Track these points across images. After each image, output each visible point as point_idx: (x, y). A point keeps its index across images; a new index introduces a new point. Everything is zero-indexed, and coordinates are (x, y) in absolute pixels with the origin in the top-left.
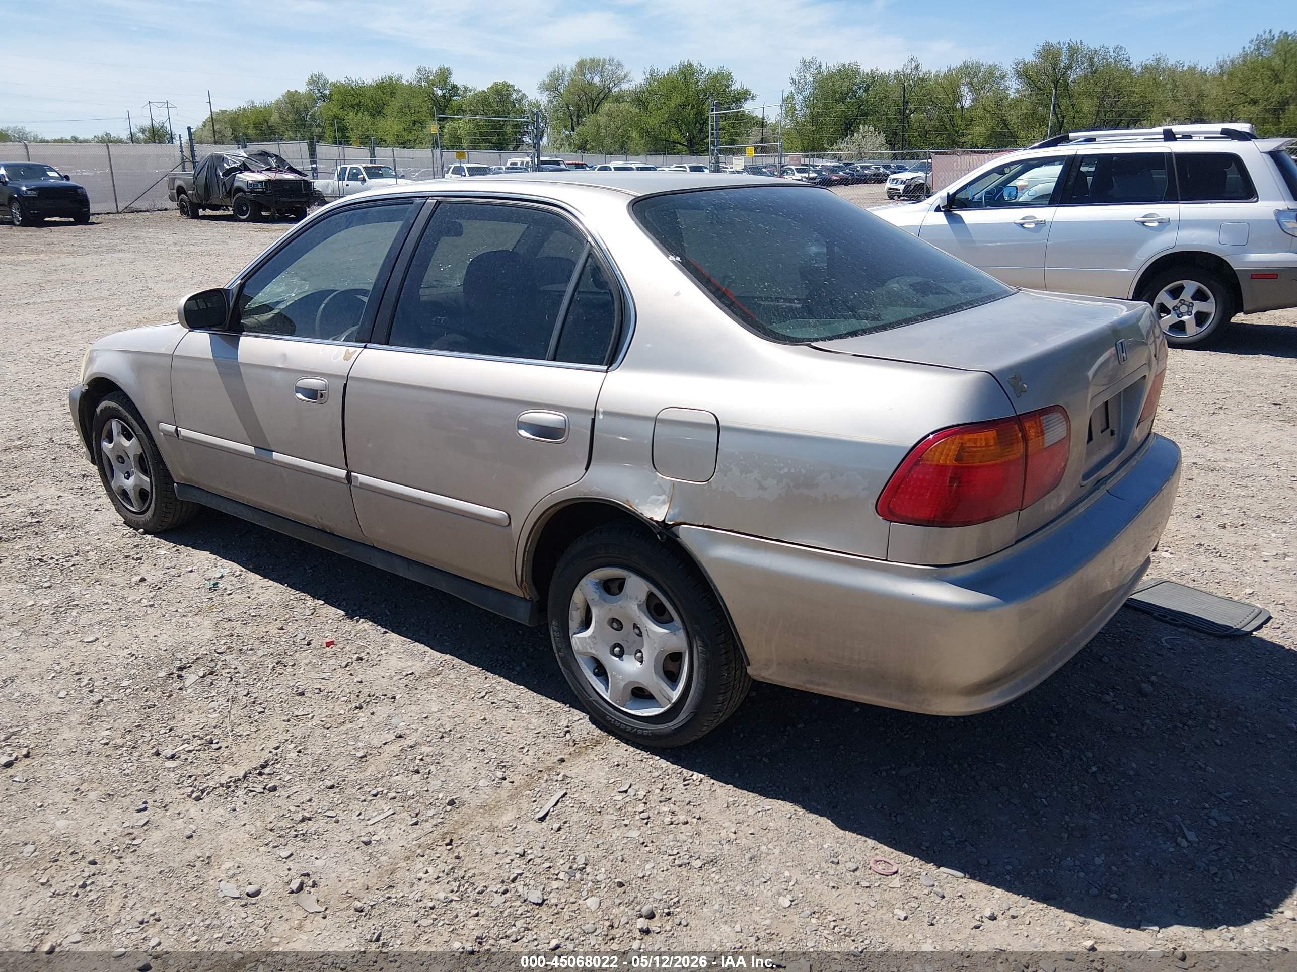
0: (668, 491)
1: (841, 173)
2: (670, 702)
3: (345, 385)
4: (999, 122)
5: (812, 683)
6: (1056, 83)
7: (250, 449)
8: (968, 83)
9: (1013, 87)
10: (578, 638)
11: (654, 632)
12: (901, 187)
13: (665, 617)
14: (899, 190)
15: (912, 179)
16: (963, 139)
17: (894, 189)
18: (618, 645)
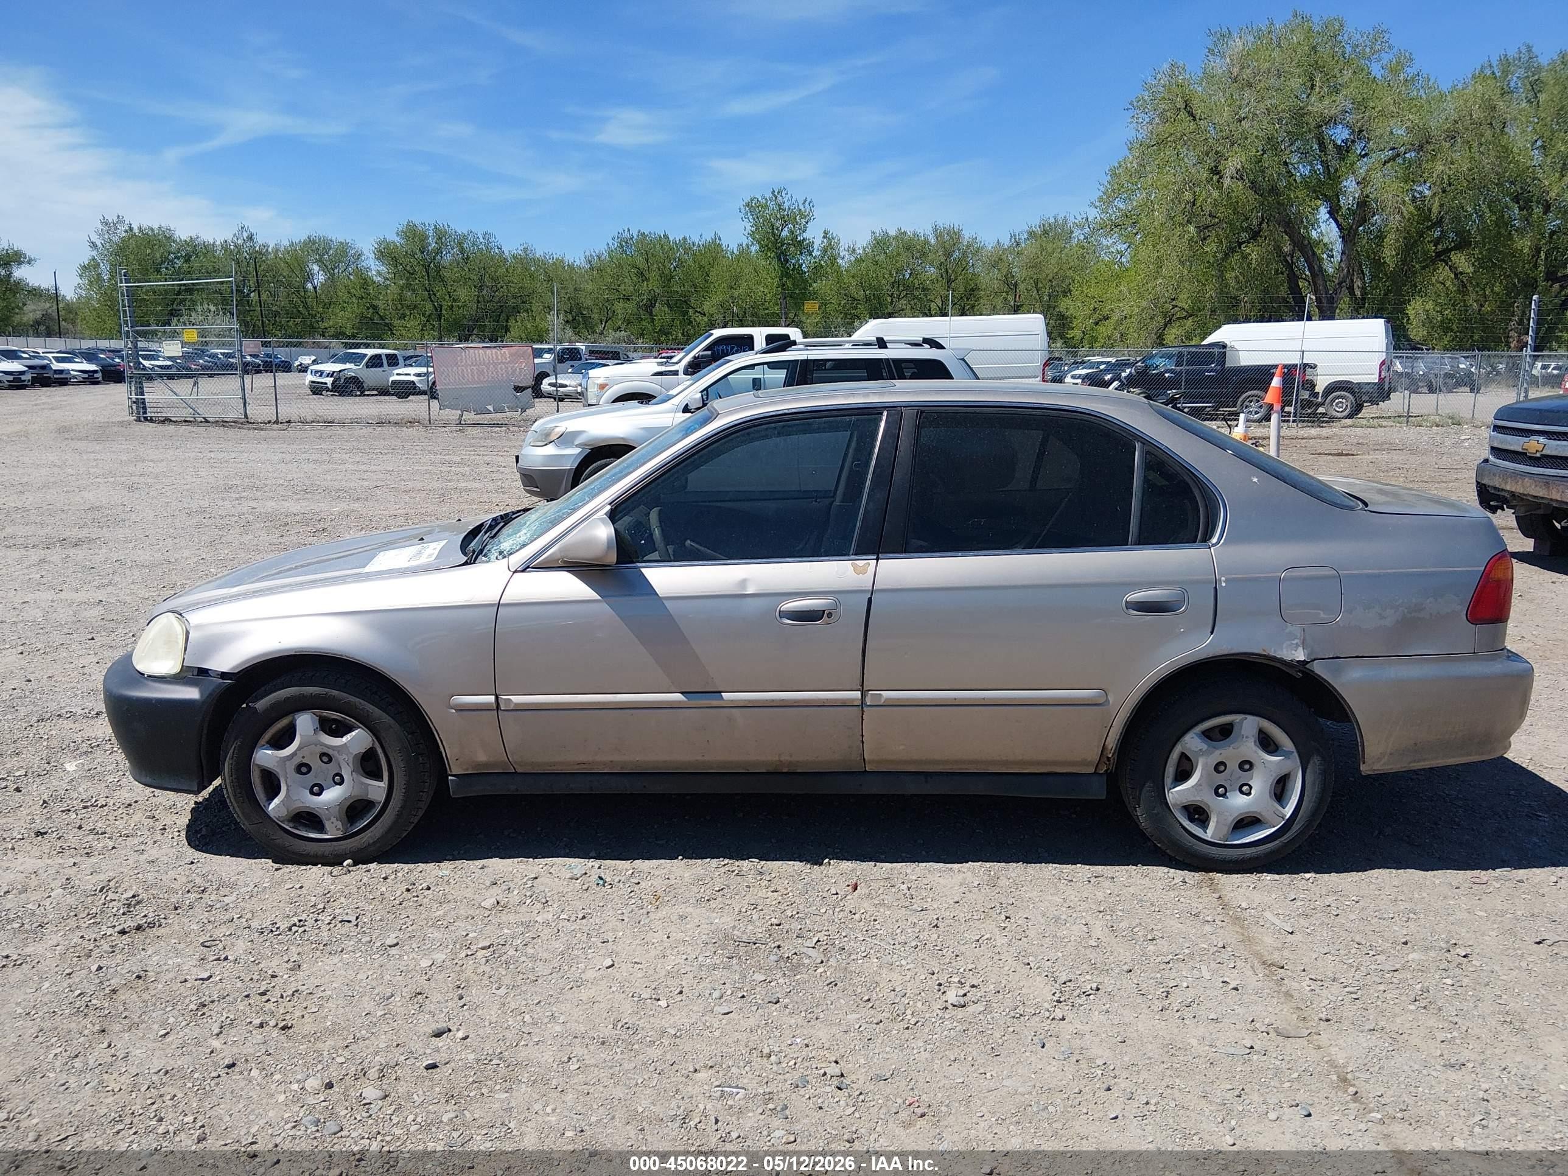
0: (1299, 635)
1: (201, 361)
2: (1283, 818)
3: (870, 600)
4: (368, 308)
5: (1415, 761)
6: (427, 268)
7: (679, 697)
8: (317, 261)
9: (375, 268)
10: (1176, 792)
11: (1270, 762)
12: (329, 381)
13: (1272, 747)
14: (326, 383)
15: (340, 371)
16: (322, 325)
17: (318, 383)
18: (1222, 786)
